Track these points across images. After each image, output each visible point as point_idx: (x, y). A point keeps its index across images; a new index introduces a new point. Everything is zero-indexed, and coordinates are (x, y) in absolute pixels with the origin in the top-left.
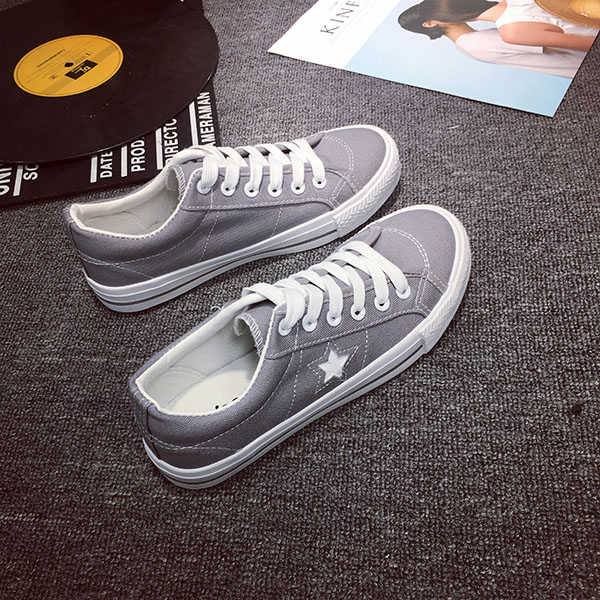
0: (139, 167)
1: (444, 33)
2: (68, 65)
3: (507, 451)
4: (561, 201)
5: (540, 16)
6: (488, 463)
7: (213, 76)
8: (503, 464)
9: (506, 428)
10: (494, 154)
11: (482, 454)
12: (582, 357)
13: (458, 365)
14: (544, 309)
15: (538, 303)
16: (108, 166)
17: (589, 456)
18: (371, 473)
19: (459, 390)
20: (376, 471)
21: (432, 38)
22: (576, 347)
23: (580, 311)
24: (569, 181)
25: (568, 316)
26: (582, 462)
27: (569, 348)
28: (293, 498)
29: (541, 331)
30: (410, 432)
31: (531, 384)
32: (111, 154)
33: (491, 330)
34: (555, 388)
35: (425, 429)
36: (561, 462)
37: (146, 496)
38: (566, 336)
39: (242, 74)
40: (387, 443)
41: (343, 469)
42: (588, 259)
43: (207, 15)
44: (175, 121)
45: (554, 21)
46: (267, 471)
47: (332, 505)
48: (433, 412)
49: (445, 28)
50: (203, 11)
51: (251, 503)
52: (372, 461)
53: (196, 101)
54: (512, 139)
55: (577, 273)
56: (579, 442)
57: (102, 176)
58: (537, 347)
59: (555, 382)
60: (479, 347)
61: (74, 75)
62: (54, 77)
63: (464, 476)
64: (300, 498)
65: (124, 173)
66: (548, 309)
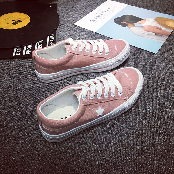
0: (28, 53)
1: (127, 26)
2: (13, 21)
3: (130, 157)
4: (156, 79)
5: (156, 24)
6: (123, 160)
7: (56, 29)
8: (128, 161)
9: (131, 149)
10: (137, 62)
11: (122, 157)
12: (157, 129)
13: (118, 127)
14: (147, 112)
15: (145, 110)
16: (19, 52)
17: (156, 161)
18: (85, 159)
19: (117, 134)
20: (87, 158)
21: (123, 27)
22: (155, 125)
23: (158, 114)
24: (159, 73)
25: (154, 115)
26: (153, 163)
27: (153, 125)
28: (58, 164)
29: (145, 119)
30: (100, 146)
31: (140, 135)
32: (21, 48)
33: (130, 116)
34: (147, 137)
35: (105, 146)
36: (147, 162)
37: (11, 158)
38: (153, 121)
39: (65, 30)
40: (92, 149)
41: (76, 156)
42: (162, 98)
43: (58, 12)
44: (42, 41)
45: (160, 26)
46: (51, 154)
47: (71, 168)
48: (108, 141)
49: (127, 24)
50: (57, 11)
51: (45, 164)
52: (86, 155)
53: (50, 36)
54: (143, 59)
55: (159, 102)
56: (153, 156)
57: (17, 54)
58: (143, 123)
59: (148, 136)
60: (125, 121)
61: (14, 24)
62: (8, 24)
63: (115, 163)
64: (61, 165)
65: (24, 54)
66: (148, 112)
